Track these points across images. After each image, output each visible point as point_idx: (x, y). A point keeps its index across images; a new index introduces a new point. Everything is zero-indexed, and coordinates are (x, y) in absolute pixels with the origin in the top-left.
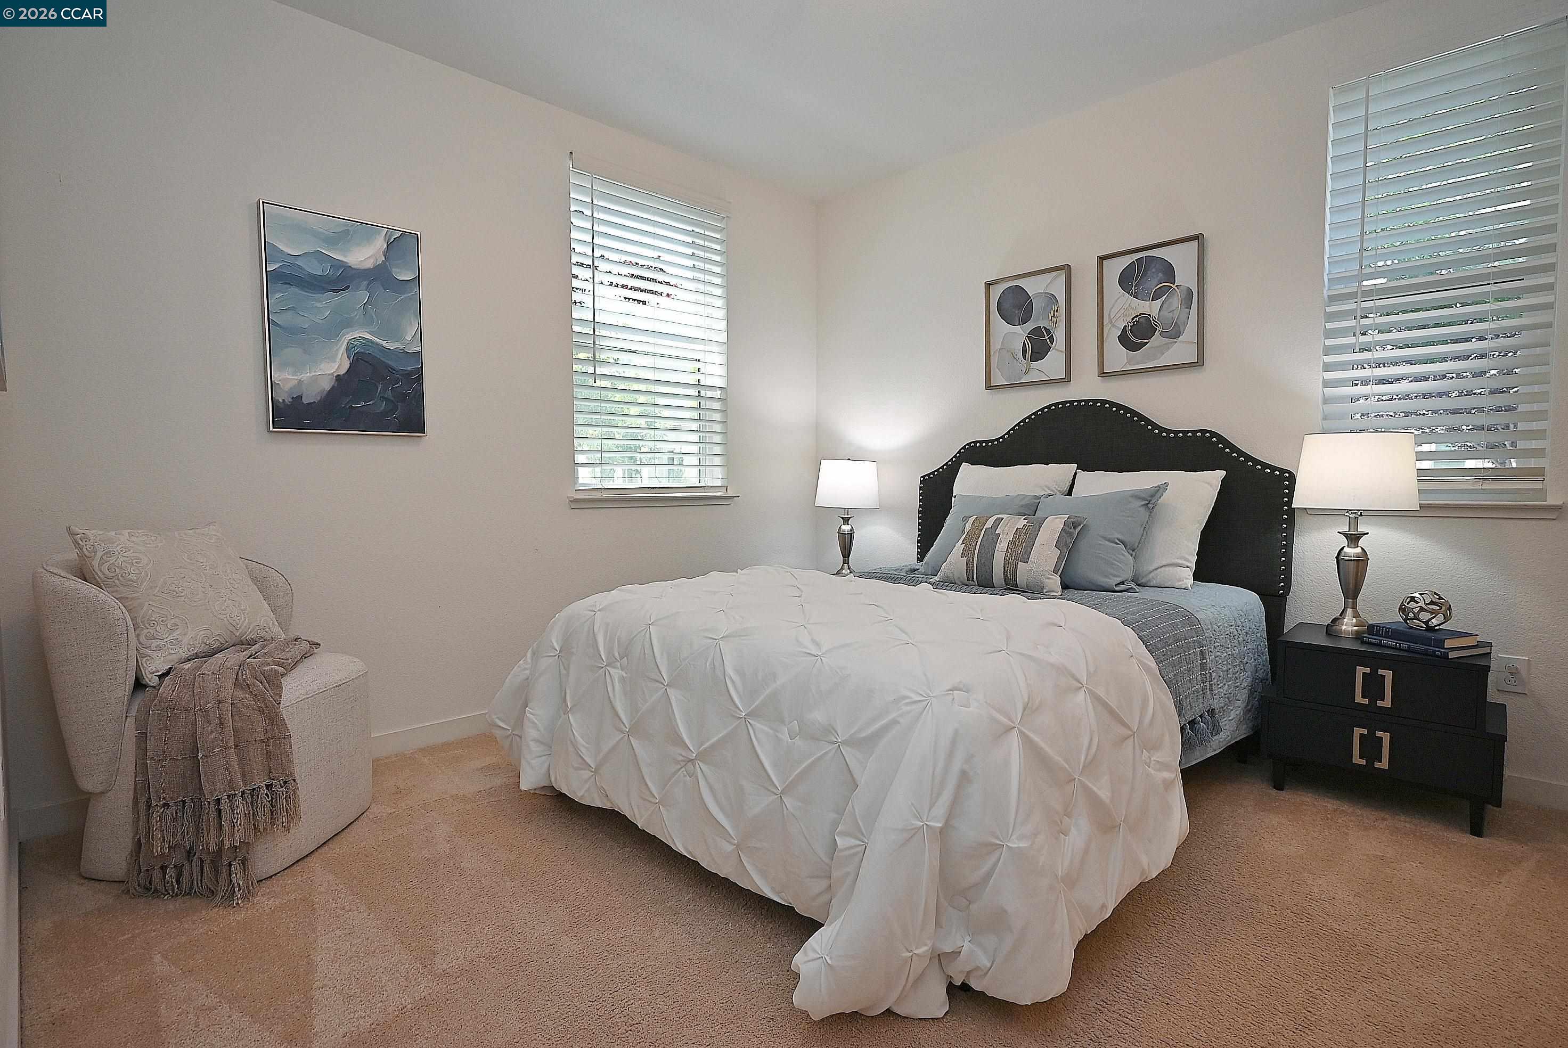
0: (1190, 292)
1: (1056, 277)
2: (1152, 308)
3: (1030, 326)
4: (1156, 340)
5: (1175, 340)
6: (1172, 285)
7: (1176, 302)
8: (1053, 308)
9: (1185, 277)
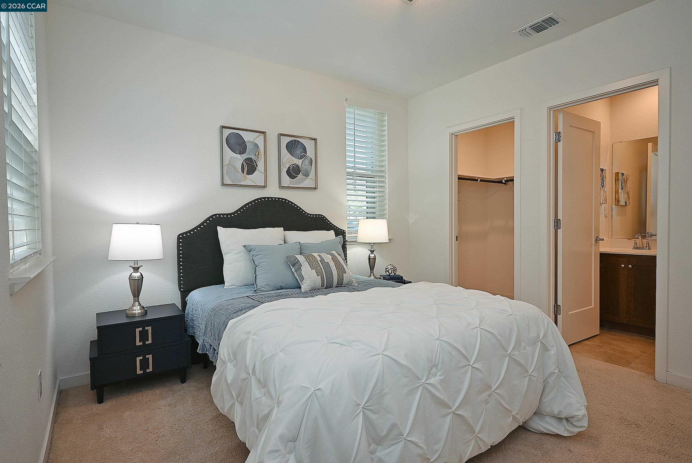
0: (311, 160)
1: (259, 136)
2: (299, 162)
3: (245, 156)
4: (300, 176)
5: (307, 177)
6: (306, 155)
7: (307, 162)
8: (258, 150)
9: (310, 153)
